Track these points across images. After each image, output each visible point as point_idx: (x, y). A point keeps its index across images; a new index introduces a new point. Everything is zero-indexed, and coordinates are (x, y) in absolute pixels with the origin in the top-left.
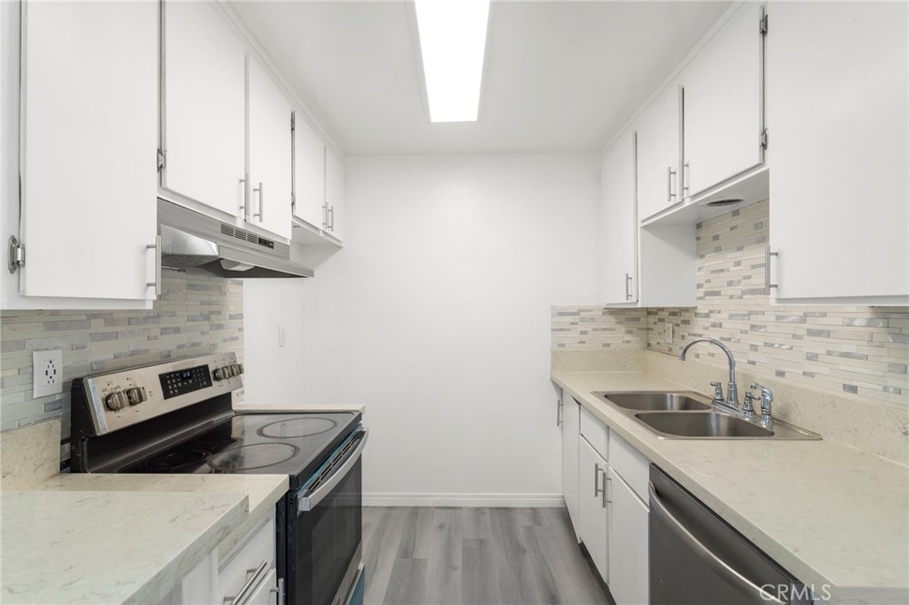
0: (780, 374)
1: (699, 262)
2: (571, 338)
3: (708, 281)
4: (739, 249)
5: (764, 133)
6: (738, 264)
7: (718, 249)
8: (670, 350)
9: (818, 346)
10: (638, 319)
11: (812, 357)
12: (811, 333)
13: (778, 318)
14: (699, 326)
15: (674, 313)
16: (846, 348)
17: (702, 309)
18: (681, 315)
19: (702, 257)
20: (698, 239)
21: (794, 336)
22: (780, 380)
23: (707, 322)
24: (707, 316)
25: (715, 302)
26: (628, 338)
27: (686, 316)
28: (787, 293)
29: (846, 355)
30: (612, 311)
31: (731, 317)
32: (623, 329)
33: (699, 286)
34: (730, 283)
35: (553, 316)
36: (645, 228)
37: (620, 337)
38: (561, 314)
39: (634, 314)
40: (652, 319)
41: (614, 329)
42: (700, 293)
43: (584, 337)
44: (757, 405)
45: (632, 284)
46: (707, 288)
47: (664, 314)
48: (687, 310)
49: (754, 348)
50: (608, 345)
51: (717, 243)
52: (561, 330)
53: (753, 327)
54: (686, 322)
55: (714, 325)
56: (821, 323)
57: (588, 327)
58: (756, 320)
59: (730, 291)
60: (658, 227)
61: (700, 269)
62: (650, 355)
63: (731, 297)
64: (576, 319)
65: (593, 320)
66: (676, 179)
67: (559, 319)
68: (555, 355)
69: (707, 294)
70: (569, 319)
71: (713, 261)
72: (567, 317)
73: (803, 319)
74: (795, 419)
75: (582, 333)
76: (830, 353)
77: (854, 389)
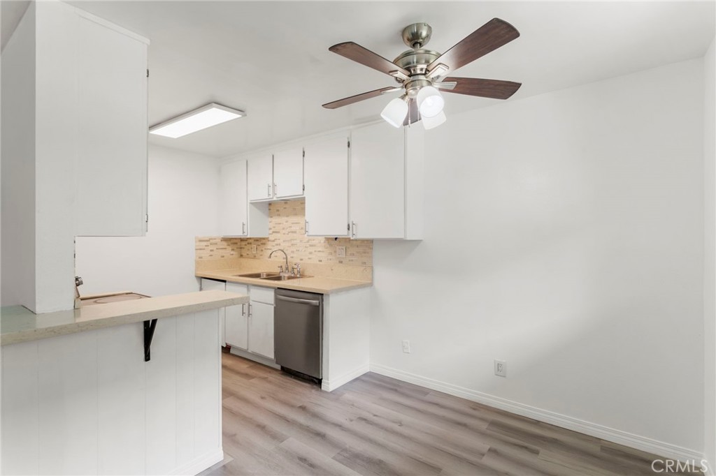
0: (301, 260)
1: (270, 219)
2: (206, 254)
3: (274, 227)
4: (287, 216)
5: (304, 186)
6: (287, 222)
7: (279, 215)
8: (255, 256)
9: (312, 249)
10: (236, 243)
11: (311, 253)
12: (311, 246)
13: (301, 241)
14: (270, 245)
15: (257, 240)
16: (319, 250)
17: (271, 238)
18: (260, 242)
19: (271, 217)
20: (270, 209)
21: (306, 247)
22: (301, 262)
23: (274, 244)
24: (274, 241)
25: (278, 236)
26: (232, 252)
27: (264, 241)
28: (310, 234)
29: (319, 251)
30: (225, 240)
31: (284, 241)
32: (230, 249)
33: (270, 229)
34: (283, 229)
35: (196, 242)
36: (251, 203)
37: (229, 252)
38: (201, 241)
39: (235, 241)
40: (243, 243)
41: (225, 249)
42: (271, 232)
43: (212, 253)
44: (296, 271)
45: (245, 227)
46: (273, 230)
47: (250, 241)
48: (264, 239)
49: (293, 252)
50: (223, 257)
51: (278, 213)
52: (201, 249)
53: (292, 245)
54: (264, 244)
55: (277, 245)
56: (313, 242)
57: (214, 248)
58: (293, 242)
59: (284, 231)
60: (256, 204)
61: (270, 222)
62: (242, 260)
63: (284, 234)
64: (208, 243)
65: (216, 244)
66: (271, 189)
67: (198, 243)
68: (197, 263)
69: (273, 232)
70: (205, 243)
71: (276, 220)
72: (205, 242)
73: (308, 242)
74: (307, 273)
75: (211, 251)
76: (315, 251)
77: (321, 261)
